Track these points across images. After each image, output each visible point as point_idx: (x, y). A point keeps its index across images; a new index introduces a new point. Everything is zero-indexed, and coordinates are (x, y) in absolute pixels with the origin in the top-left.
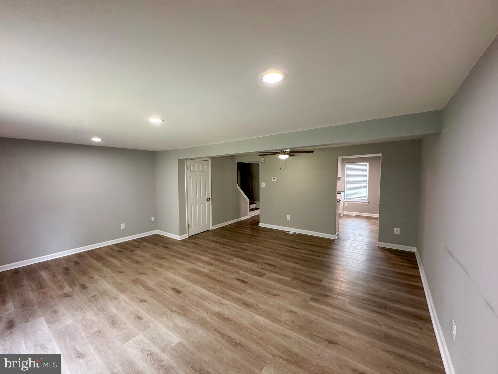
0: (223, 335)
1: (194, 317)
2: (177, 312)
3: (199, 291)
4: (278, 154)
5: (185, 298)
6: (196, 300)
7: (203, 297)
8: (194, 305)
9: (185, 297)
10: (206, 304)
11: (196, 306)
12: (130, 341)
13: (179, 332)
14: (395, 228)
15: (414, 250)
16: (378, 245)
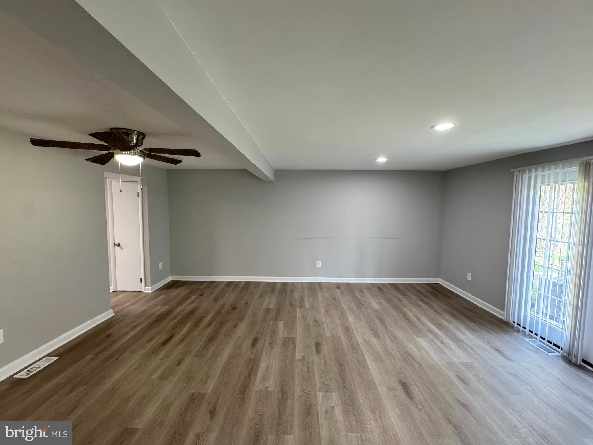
0: (385, 326)
1: (399, 346)
2: (414, 359)
3: (376, 368)
5: (399, 370)
6: (387, 360)
7: (377, 358)
8: (392, 355)
9: (398, 372)
10: (380, 350)
11: (391, 354)
13: (416, 343)
14: (160, 264)
15: (170, 279)
16: (151, 291)
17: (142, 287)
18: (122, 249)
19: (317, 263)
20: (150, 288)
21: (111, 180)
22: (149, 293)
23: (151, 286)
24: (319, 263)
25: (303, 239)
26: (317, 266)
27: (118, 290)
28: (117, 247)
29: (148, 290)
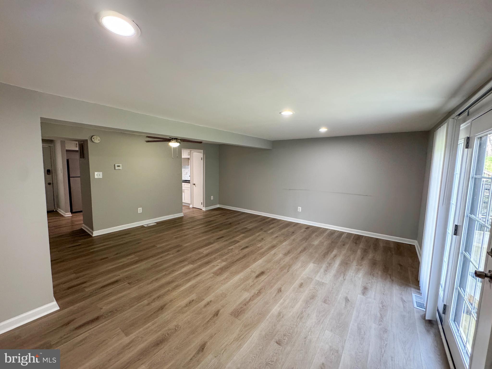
4: (169, 140)
12: (323, 281)
14: (212, 197)
15: (218, 206)
16: (205, 209)
17: (201, 207)
18: (196, 186)
19: (298, 208)
20: (205, 208)
21: (193, 152)
22: (204, 211)
23: (205, 207)
24: (300, 209)
25: (289, 189)
26: (298, 211)
27: (194, 207)
28: (194, 185)
29: (204, 209)
